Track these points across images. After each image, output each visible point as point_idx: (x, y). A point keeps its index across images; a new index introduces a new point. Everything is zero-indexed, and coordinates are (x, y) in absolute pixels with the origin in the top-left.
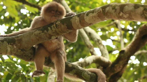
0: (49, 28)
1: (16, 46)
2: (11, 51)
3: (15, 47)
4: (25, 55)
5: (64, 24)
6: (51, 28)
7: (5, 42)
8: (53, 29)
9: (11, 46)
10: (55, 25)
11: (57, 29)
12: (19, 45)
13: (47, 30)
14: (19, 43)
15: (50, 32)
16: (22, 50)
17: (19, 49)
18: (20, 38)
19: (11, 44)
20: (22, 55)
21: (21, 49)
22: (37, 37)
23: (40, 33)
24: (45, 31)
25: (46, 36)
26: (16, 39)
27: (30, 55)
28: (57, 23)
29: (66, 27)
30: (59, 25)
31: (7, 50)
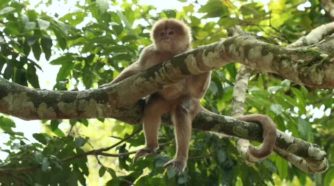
0: (156, 73)
1: (110, 104)
2: (104, 113)
3: (109, 106)
4: (128, 117)
5: (176, 68)
6: (159, 73)
7: (92, 100)
9: (101, 105)
10: (163, 68)
11: (167, 75)
12: (115, 102)
13: (154, 76)
14: (115, 99)
15: (158, 79)
16: (122, 109)
17: (116, 109)
18: (114, 91)
19: (101, 103)
20: (123, 117)
23: (143, 82)
24: (151, 78)
25: (154, 86)
26: (109, 93)
27: (135, 115)
28: (166, 65)
31: (97, 113)
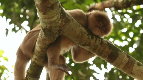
8: (97, 42)
21: (61, 28)
22: (81, 34)
29: (110, 53)
30: (104, 44)
